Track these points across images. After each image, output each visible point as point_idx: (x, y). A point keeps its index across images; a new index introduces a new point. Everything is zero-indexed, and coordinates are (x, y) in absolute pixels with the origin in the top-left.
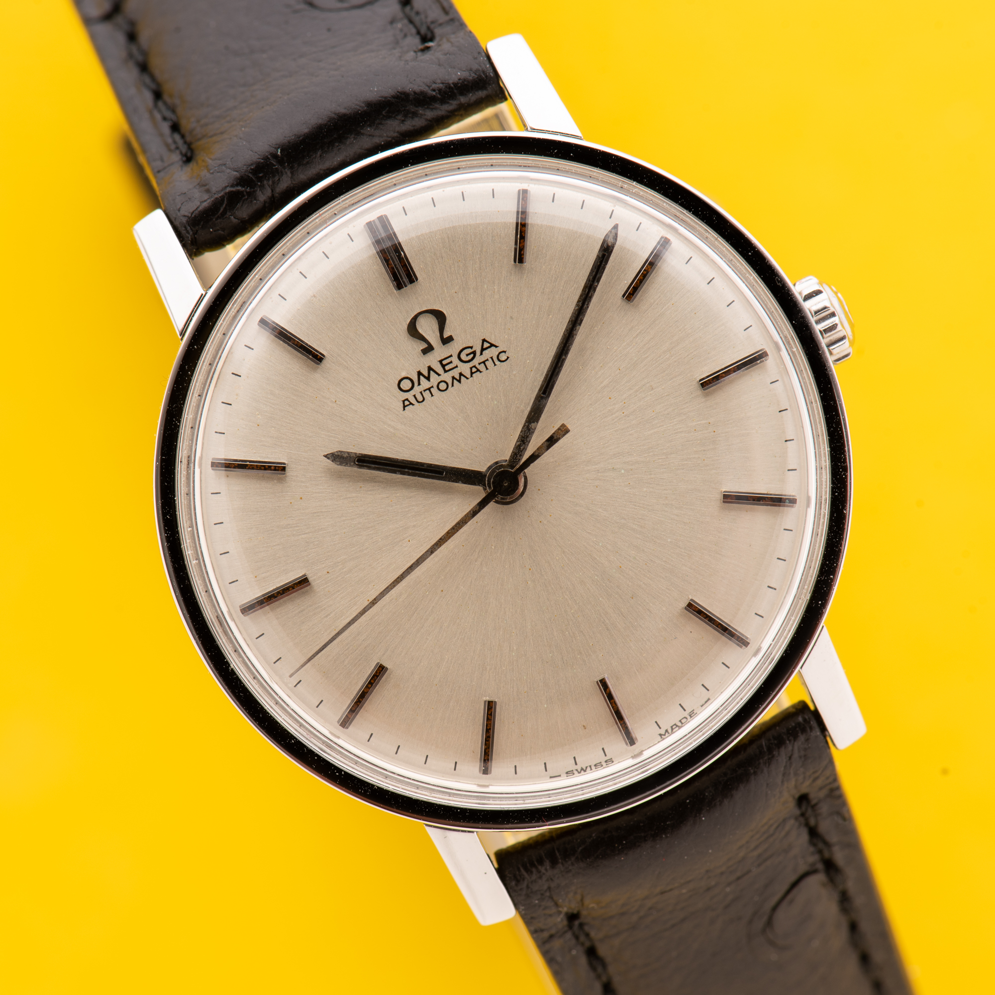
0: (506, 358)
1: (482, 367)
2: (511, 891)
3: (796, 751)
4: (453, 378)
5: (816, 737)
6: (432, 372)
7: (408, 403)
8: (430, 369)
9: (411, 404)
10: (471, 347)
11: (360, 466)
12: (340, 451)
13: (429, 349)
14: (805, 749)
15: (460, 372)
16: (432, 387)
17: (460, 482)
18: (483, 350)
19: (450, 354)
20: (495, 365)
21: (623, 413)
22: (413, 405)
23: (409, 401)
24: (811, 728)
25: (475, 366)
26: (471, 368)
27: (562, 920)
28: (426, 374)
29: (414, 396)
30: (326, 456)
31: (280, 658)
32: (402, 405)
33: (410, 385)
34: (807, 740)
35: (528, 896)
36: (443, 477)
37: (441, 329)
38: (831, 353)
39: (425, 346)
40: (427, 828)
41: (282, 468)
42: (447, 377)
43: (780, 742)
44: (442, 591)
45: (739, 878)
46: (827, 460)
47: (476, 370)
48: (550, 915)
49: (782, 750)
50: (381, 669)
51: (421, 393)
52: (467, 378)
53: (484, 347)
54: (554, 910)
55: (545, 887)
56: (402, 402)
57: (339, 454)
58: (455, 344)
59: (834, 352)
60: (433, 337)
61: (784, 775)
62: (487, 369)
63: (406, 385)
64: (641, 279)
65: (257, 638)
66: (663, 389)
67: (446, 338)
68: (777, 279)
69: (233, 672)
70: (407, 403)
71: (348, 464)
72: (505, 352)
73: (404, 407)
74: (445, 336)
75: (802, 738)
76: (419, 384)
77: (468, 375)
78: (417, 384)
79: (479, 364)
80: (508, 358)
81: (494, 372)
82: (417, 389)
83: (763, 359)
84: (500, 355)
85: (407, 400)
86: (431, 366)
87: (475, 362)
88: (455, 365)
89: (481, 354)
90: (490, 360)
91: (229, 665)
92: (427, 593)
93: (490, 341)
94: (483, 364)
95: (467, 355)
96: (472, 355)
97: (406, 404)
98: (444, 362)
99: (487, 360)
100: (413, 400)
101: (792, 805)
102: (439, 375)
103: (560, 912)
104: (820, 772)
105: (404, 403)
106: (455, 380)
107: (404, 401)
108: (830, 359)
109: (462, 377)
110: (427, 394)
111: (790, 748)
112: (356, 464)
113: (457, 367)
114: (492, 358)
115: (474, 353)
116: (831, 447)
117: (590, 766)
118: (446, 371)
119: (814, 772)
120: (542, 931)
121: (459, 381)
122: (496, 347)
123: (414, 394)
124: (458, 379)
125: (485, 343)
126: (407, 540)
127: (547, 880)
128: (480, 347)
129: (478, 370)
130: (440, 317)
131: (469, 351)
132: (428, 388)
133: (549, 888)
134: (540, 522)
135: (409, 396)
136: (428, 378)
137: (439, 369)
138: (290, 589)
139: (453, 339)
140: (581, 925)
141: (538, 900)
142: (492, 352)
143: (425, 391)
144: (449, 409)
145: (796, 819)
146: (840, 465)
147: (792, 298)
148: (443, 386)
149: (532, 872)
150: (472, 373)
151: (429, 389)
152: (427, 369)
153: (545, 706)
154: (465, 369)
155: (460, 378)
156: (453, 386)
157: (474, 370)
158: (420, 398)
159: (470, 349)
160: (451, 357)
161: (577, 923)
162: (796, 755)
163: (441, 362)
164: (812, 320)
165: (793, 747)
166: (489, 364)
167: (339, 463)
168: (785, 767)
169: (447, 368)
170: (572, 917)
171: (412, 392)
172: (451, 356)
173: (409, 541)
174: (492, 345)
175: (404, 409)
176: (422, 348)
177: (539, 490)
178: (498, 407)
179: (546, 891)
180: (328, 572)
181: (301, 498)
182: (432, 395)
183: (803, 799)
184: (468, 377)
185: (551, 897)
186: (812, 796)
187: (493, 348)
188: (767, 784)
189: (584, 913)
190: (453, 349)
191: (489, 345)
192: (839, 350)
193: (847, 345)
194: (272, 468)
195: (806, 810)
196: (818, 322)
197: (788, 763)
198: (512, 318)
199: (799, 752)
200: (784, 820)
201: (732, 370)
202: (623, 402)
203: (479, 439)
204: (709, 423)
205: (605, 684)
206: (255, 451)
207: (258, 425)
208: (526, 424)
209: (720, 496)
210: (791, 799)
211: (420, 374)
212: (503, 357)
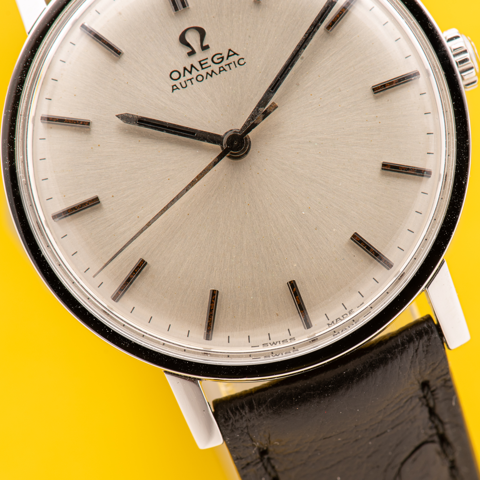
0: (244, 63)
1: (227, 68)
2: (221, 426)
3: (421, 346)
4: (207, 73)
5: (435, 338)
6: (193, 68)
8: (192, 66)
9: (178, 88)
10: (221, 54)
11: (140, 125)
12: (127, 113)
13: (192, 53)
14: (427, 346)
15: (212, 70)
16: (193, 78)
17: (206, 141)
18: (229, 56)
20: (236, 67)
21: (319, 105)
22: (179, 89)
23: (176, 86)
24: (432, 332)
25: (222, 67)
26: (220, 68)
27: (255, 453)
28: (189, 69)
29: (180, 83)
30: (117, 116)
31: (77, 252)
32: (171, 89)
33: (178, 76)
34: (429, 339)
35: (232, 431)
36: (194, 137)
37: (202, 40)
38: (463, 79)
39: (190, 50)
40: (167, 376)
41: (87, 123)
42: (203, 72)
43: (411, 340)
44: (188, 214)
45: (378, 436)
46: (454, 147)
48: (247, 447)
49: (412, 345)
50: (142, 262)
51: (185, 81)
52: (217, 74)
54: (249, 444)
55: (245, 425)
56: (172, 87)
57: (126, 115)
58: (211, 51)
59: (465, 78)
60: (196, 45)
61: (412, 362)
62: (230, 69)
63: (175, 75)
64: (337, 17)
65: (62, 238)
66: (347, 91)
68: (430, 25)
69: (43, 258)
70: (175, 87)
71: (132, 123)
72: (243, 59)
73: (173, 90)
74: (204, 45)
75: (425, 338)
76: (184, 76)
77: (218, 72)
79: (226, 65)
80: (245, 63)
81: (235, 71)
82: (182, 79)
83: (416, 77)
84: (240, 61)
85: (175, 85)
87: (223, 64)
88: (209, 65)
89: (227, 59)
90: (233, 63)
91: (41, 253)
92: (178, 215)
93: (234, 51)
94: (228, 66)
95: (218, 59)
96: (221, 59)
97: (174, 88)
98: (202, 63)
99: (231, 63)
100: (179, 86)
101: (417, 387)
102: (198, 70)
103: (254, 446)
104: (437, 364)
105: (173, 88)
106: (208, 75)
107: (173, 86)
108: (462, 83)
110: (189, 83)
111: (417, 343)
112: (137, 123)
113: (210, 66)
114: (234, 62)
115: (223, 58)
116: (457, 139)
117: (279, 342)
118: (203, 68)
119: (433, 364)
120: (241, 459)
121: (211, 76)
122: (238, 55)
125: (230, 52)
126: (168, 178)
127: (246, 421)
128: (227, 54)
129: (224, 70)
130: (202, 33)
131: (219, 56)
132: (190, 78)
133: (247, 427)
134: (258, 174)
135: (177, 83)
136: (190, 72)
137: (199, 67)
138: (86, 204)
139: (209, 48)
140: (269, 459)
141: (239, 434)
142: (235, 58)
143: (187, 80)
144: (203, 94)
145: (420, 399)
146: (462, 151)
147: (438, 38)
148: (200, 78)
149: (236, 414)
150: (220, 71)
151: (191, 80)
152: (190, 66)
153: (252, 298)
154: (216, 68)
155: (212, 74)
156: (206, 78)
157: (222, 69)
158: (184, 85)
161: (266, 457)
162: (421, 349)
163: (200, 62)
164: (451, 54)
165: (419, 343)
166: (232, 66)
167: (125, 121)
168: (413, 356)
169: (204, 66)
170: (263, 452)
171: (179, 81)
172: (207, 59)
173: (169, 179)
175: (173, 92)
176: (188, 52)
177: (259, 152)
178: (236, 95)
179: (245, 428)
180: (113, 196)
181: (99, 146)
182: (192, 84)
183: (425, 385)
185: (248, 434)
186: (431, 383)
187: (236, 55)
188: (400, 367)
189: (271, 449)
190: (209, 54)
191: (233, 53)
192: (469, 76)
193: (474, 74)
194: (81, 123)
195: (427, 393)
196: (455, 55)
197: (415, 354)
198: (249, 37)
199: (423, 347)
200: (411, 398)
201: (395, 82)
202: (320, 98)
203: (221, 115)
204: (377, 117)
205: (292, 285)
206: (71, 112)
207: (75, 95)
208: (257, 107)
209: (380, 166)
210: (416, 382)
211: (185, 69)
212: (242, 62)
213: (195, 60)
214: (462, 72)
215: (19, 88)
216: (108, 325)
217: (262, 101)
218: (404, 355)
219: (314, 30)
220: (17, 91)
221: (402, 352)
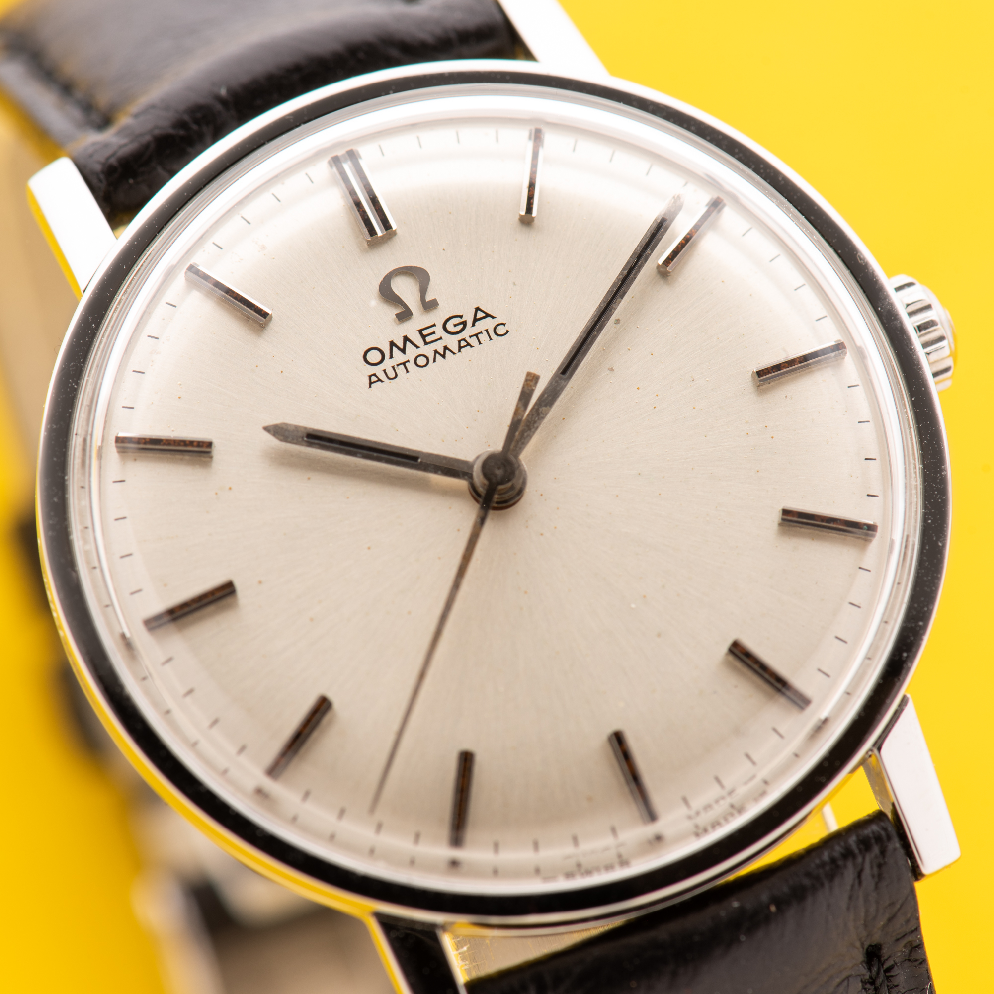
0: (506, 331)
1: (473, 341)
3: (867, 866)
4: (436, 352)
5: (895, 849)
6: (408, 343)
7: (376, 379)
8: (406, 339)
9: (379, 380)
10: (461, 317)
11: (310, 445)
12: (285, 423)
13: (405, 315)
14: (880, 866)
15: (445, 345)
16: (408, 361)
18: (475, 320)
19: (433, 323)
20: (491, 339)
21: (655, 408)
22: (382, 381)
23: (377, 377)
24: (889, 838)
25: (464, 340)
26: (459, 342)
28: (401, 345)
29: (384, 371)
30: (267, 429)
31: (192, 690)
32: (368, 381)
33: (379, 357)
34: (883, 853)
36: (417, 465)
37: (423, 292)
38: (928, 359)
42: (428, 351)
44: (410, 613)
46: (918, 478)
47: (466, 344)
49: (850, 864)
50: (322, 702)
51: (393, 367)
52: (454, 353)
53: (477, 317)
56: (368, 378)
57: (284, 426)
58: (441, 311)
59: (933, 358)
60: (412, 299)
61: (850, 898)
62: (480, 343)
63: (374, 357)
64: (683, 244)
65: (162, 664)
66: (707, 381)
67: (429, 301)
68: (859, 257)
69: (127, 698)
70: (374, 379)
71: (294, 440)
72: (504, 324)
73: (371, 383)
74: (427, 300)
75: (876, 850)
76: (391, 357)
77: (456, 350)
78: (389, 357)
79: (470, 337)
80: (508, 332)
81: (489, 348)
82: (388, 364)
84: (497, 328)
85: (375, 375)
86: (408, 336)
87: (465, 334)
88: (439, 337)
89: (473, 325)
90: (484, 333)
91: (123, 689)
92: (390, 614)
93: (485, 311)
94: (475, 337)
95: (455, 325)
96: (461, 326)
97: (373, 380)
98: (425, 332)
99: (481, 333)
100: (382, 376)
102: (417, 347)
104: (898, 906)
105: (370, 379)
106: (437, 355)
107: (370, 377)
108: (927, 370)
109: (447, 351)
110: (401, 370)
111: (859, 860)
112: (305, 440)
113: (441, 338)
114: (487, 331)
115: (464, 323)
116: (923, 464)
118: (426, 343)
119: (891, 905)
121: (444, 356)
122: (493, 317)
123: (383, 369)
124: (442, 353)
125: (479, 312)
126: (367, 546)
128: (473, 316)
129: (468, 344)
130: (422, 277)
131: (458, 320)
132: (402, 362)
134: (542, 535)
135: (378, 370)
136: (403, 351)
137: (418, 340)
138: (209, 596)
139: (438, 304)
142: (489, 324)
143: (398, 365)
144: (429, 389)
145: (864, 982)
146: (935, 487)
147: (877, 280)
148: (422, 361)
150: (460, 348)
151: (404, 364)
152: (402, 339)
153: (539, 769)
154: (452, 342)
155: (445, 352)
156: (435, 361)
157: (463, 344)
158: (391, 374)
159: (459, 318)
160: (434, 327)
162: (867, 872)
163: (420, 331)
165: (864, 859)
166: (483, 337)
167: (282, 438)
168: (853, 886)
169: (428, 339)
171: (382, 366)
172: (434, 325)
173: (369, 548)
174: (487, 315)
175: (370, 386)
176: (397, 313)
177: (541, 495)
178: (492, 391)
180: (260, 582)
181: (230, 488)
182: (407, 371)
183: (873, 954)
184: (454, 351)
186: (885, 952)
187: (489, 318)
188: (828, 906)
190: (437, 317)
191: (484, 315)
192: (940, 357)
193: (946, 352)
194: (195, 444)
195: (878, 973)
197: (857, 882)
198: (515, 284)
199: (872, 867)
200: (848, 978)
201: (798, 360)
202: (656, 394)
203: (465, 428)
204: (766, 427)
205: (618, 739)
206: (173, 429)
207: (180, 398)
208: (536, 407)
209: (777, 517)
210: (858, 944)
211: (392, 344)
212: (501, 330)
213: (411, 329)
214: (925, 345)
215: (71, 384)
217: (546, 395)
218: (837, 881)
219: (640, 263)
220: (68, 390)
221: (831, 877)
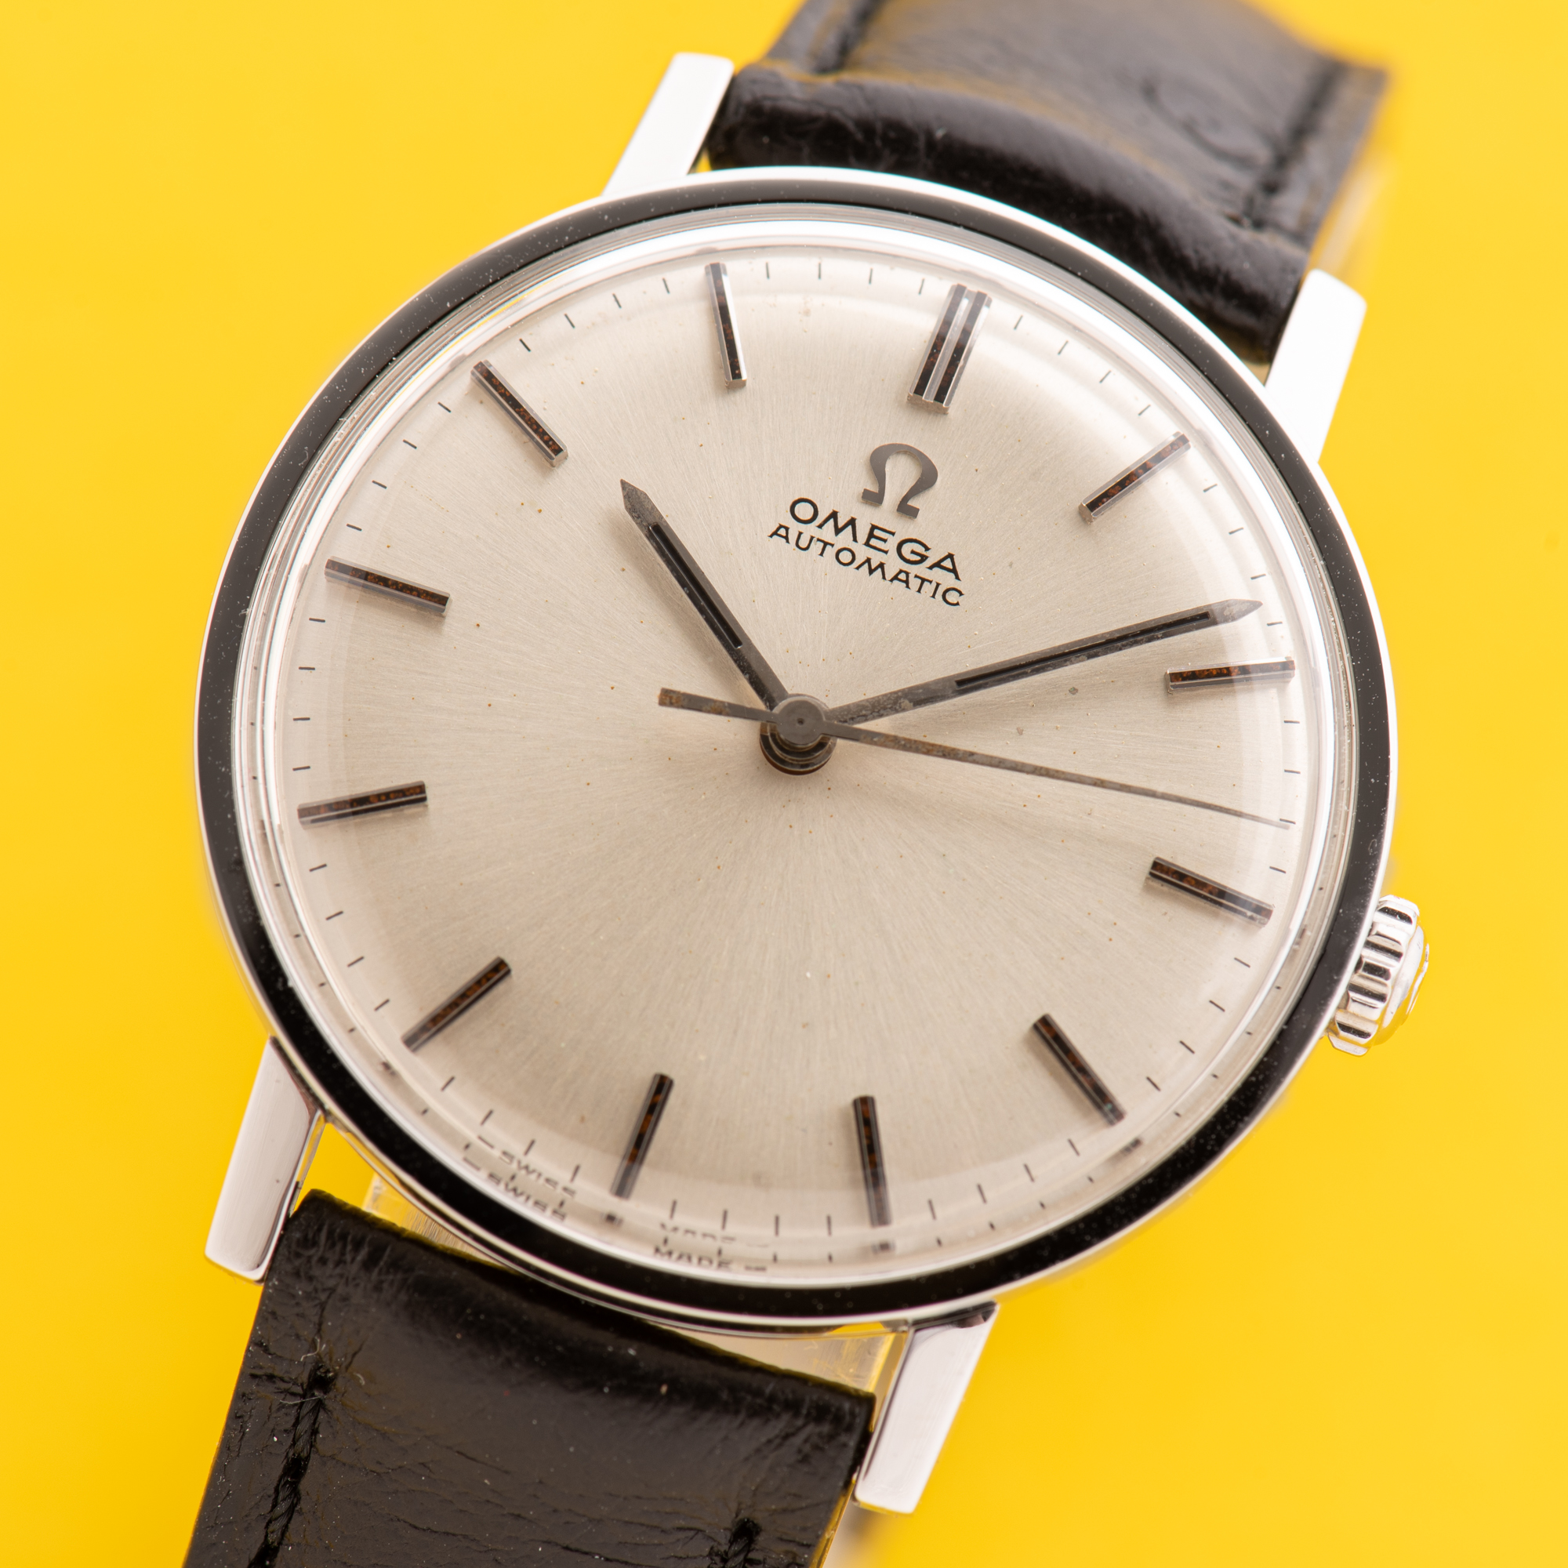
0: (955, 602)
1: (915, 583)
2: (285, 1242)
3: (802, 1436)
4: (868, 561)
5: (845, 1445)
6: (850, 528)
7: (784, 535)
8: (852, 522)
9: (786, 538)
10: (927, 549)
11: (650, 537)
12: (646, 495)
13: (873, 498)
14: (816, 1448)
15: (883, 561)
16: (832, 545)
17: (747, 676)
18: (938, 565)
19: (893, 531)
20: (933, 596)
21: (1025, 806)
22: (788, 542)
23: (787, 533)
24: (849, 1429)
25: (907, 574)
26: (901, 571)
27: (304, 1364)
28: (841, 523)
29: (800, 534)
30: (623, 484)
31: (314, 669)
32: (775, 529)
33: (809, 516)
34: (831, 1437)
35: (297, 1274)
36: (733, 650)
37: (914, 491)
38: (1344, 1006)
39: (873, 488)
40: (269, 1051)
41: (557, 448)
42: (862, 553)
43: (793, 1407)
44: (588, 784)
45: (567, 1548)
47: (905, 579)
48: (298, 1336)
49: (786, 1417)
50: (418, 790)
51: (812, 538)
52: (884, 578)
53: (942, 564)
54: (307, 1332)
55: (331, 1283)
56: (778, 526)
57: (642, 497)
58: (912, 526)
59: (1353, 1007)
60: (894, 492)
61: (758, 1451)
62: (919, 591)
63: (804, 511)
64: (1212, 673)
65: (311, 619)
66: (1103, 828)
67: (910, 506)
68: (1374, 842)
69: (242, 620)
70: (782, 532)
71: (640, 519)
72: (961, 594)
73: (775, 533)
74: (910, 503)
75: (826, 1428)
76: (820, 526)
77: (889, 576)
78: (818, 524)
79: (916, 576)
80: (957, 604)
81: (925, 603)
82: (810, 530)
83: (1259, 917)
84: (951, 592)
85: (787, 529)
86: (857, 522)
87: (914, 570)
88: (886, 549)
89: (931, 568)
90: (934, 585)
91: (247, 606)
92: (568, 769)
93: (956, 565)
94: (920, 581)
95: (913, 552)
96: (918, 558)
97: (780, 532)
98: (877, 533)
99: (931, 582)
100: (793, 537)
101: (727, 1520)
102: (855, 540)
103: (313, 1346)
104: (803, 1504)
105: (778, 529)
106: (867, 565)
107: (781, 526)
109: (880, 570)
110: (817, 547)
111: (800, 1422)
112: (649, 529)
113: (886, 552)
114: (938, 585)
115: (924, 558)
117: (540, 1175)
118: (867, 544)
119: (797, 1496)
120: (266, 1350)
121: (871, 571)
122: (957, 577)
123: (801, 531)
124: (873, 567)
125: (949, 560)
126: (614, 684)
127: (341, 1276)
128: (939, 559)
129: (907, 582)
131: (920, 549)
132: (826, 540)
133: (332, 1290)
134: (791, 827)
135: (795, 527)
136: (838, 531)
137: (862, 535)
138: (414, 593)
139: (916, 516)
140: (320, 1405)
141: (304, 1292)
142: (947, 580)
143: (819, 540)
144: (824, 590)
145: (713, 1552)
147: (1368, 881)
148: (846, 557)
149: (333, 1245)
150: (896, 578)
151: (826, 544)
152: (848, 519)
153: (563, 1045)
154: (894, 565)
155: (876, 569)
156: (858, 568)
157: (902, 576)
158: (803, 543)
159: (924, 549)
160: (891, 536)
161: (318, 1394)
162: (798, 1440)
163: (874, 527)
164: (1362, 936)
165: (804, 1426)
166: (928, 588)
167: (630, 506)
168: (769, 1441)
169: (873, 542)
170: (320, 1381)
171: (802, 527)
172: (893, 534)
173: (612, 688)
174: (954, 571)
175: (771, 536)
176: (868, 488)
177: (829, 789)
178: (884, 647)
179: (324, 1290)
180: (478, 625)
181: (540, 511)
182: (821, 554)
183: (746, 1531)
184: (886, 576)
185: (323, 1306)
186: (761, 1539)
187: (952, 575)
188: (726, 1438)
189: (340, 1383)
190: (905, 529)
191: (951, 567)
192: (1363, 1013)
193: (1375, 1015)
194: (546, 438)
195: (736, 1554)
196: (1369, 945)
197: (778, 1441)
198: (1011, 565)
199: (806, 1441)
200: (698, 1531)
201: (1211, 888)
202: (1039, 794)
203: (822, 659)
204: (1115, 924)
205: (662, 1086)
206: (546, 407)
207: (582, 383)
208: (900, 694)
209: (1035, 1017)
210: (733, 1506)
211: (834, 515)
212: (952, 597)
213: (866, 517)
214: (1353, 987)
215: (489, 274)
216: (243, 850)
217: (921, 691)
218: (755, 1422)
220: (481, 277)
221: (754, 1413)
